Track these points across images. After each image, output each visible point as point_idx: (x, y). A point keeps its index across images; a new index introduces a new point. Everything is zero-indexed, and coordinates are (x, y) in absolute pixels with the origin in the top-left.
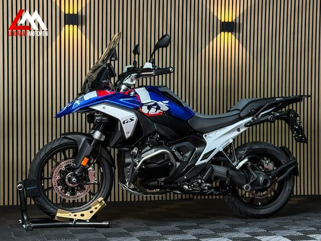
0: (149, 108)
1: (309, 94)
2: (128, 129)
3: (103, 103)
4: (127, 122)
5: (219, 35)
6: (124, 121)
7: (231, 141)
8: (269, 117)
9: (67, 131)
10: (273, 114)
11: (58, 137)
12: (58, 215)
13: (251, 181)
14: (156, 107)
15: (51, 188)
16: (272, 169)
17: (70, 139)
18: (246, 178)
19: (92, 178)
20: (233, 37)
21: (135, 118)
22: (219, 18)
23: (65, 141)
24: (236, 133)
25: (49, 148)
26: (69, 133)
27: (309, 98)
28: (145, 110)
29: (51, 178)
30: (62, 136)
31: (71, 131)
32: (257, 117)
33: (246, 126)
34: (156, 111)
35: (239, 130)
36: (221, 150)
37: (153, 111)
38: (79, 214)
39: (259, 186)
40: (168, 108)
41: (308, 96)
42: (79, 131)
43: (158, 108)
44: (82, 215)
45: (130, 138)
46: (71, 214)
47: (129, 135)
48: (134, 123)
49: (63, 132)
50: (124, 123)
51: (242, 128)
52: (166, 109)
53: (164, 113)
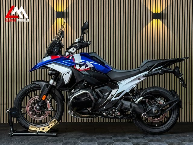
0: (81, 66)
1: (188, 57)
2: (66, 79)
3: (53, 63)
4: (66, 74)
6: (64, 74)
7: (135, 86)
8: (160, 71)
9: (35, 80)
10: (163, 69)
11: (30, 83)
12: (30, 128)
13: (147, 111)
14: (85, 65)
15: (25, 113)
16: (163, 103)
17: (37, 84)
18: (143, 109)
19: (49, 108)
20: (161, 22)
21: (71, 72)
22: (152, 11)
23: (34, 85)
24: (138, 81)
25: (24, 90)
26: (37, 81)
27: (188, 59)
28: (77, 67)
29: (26, 107)
30: (33, 83)
31: (38, 80)
32: (151, 71)
33: (144, 76)
34: (85, 68)
35: (139, 79)
36: (128, 91)
37: (83, 68)
38: (41, 128)
39: (153, 114)
40: (93, 66)
41: (187, 58)
42: (43, 80)
43: (87, 66)
44: (43, 129)
45: (68, 84)
46: (37, 128)
47: (67, 82)
48: (69, 75)
49: (33, 80)
50: (64, 75)
51: (142, 78)
52: (92, 66)
53: (90, 69)
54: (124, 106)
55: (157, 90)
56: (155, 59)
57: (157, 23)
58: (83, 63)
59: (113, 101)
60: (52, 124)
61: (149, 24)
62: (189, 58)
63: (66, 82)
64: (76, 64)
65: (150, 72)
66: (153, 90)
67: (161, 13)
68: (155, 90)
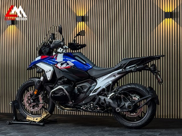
0: (62, 64)
1: (164, 54)
5: (164, 21)
7: (110, 82)
8: (133, 69)
9: (32, 77)
10: (136, 67)
11: (28, 80)
12: (27, 118)
13: (121, 106)
14: (66, 64)
16: (137, 99)
17: (32, 81)
18: (117, 104)
19: (41, 101)
20: (173, 21)
22: (164, 10)
23: (30, 81)
24: (113, 78)
25: (23, 85)
28: (59, 65)
29: (24, 100)
30: (29, 79)
32: (125, 68)
33: (118, 73)
34: (66, 66)
35: (114, 76)
37: (64, 66)
38: (35, 119)
39: (126, 109)
41: (163, 56)
43: (68, 64)
44: (37, 119)
46: (32, 118)
48: (51, 72)
49: (30, 78)
51: (116, 75)
52: (73, 64)
53: (71, 67)
54: (101, 101)
55: (133, 87)
56: (128, 57)
57: (169, 22)
58: (64, 62)
59: (91, 96)
60: (44, 115)
61: (161, 23)
62: (165, 56)
63: (49, 79)
64: (58, 63)
65: (123, 70)
66: (129, 86)
67: (173, 12)
68: (130, 87)
